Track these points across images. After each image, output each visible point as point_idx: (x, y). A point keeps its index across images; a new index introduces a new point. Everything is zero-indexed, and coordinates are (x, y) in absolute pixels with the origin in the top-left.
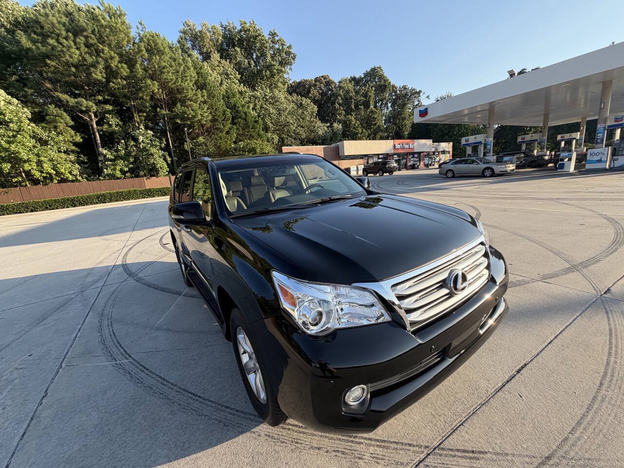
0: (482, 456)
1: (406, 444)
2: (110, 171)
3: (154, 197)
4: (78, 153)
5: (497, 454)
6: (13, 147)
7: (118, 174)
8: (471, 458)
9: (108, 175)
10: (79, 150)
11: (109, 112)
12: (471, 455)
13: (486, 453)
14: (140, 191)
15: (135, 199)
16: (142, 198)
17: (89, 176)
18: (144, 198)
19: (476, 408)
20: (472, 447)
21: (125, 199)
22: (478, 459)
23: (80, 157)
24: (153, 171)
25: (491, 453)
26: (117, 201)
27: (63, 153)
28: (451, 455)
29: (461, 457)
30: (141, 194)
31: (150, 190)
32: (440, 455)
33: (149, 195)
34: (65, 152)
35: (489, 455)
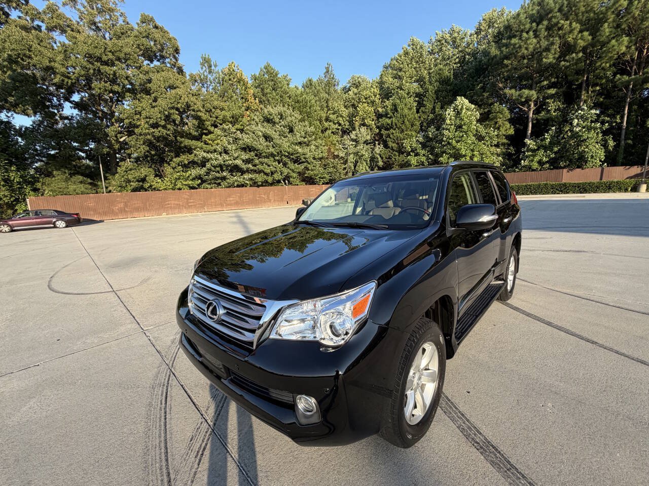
0: (197, 461)
1: (220, 412)
2: (527, 163)
3: (567, 193)
4: (509, 145)
5: (195, 473)
6: (458, 146)
7: (535, 165)
8: (198, 452)
9: (524, 167)
10: (509, 142)
11: (552, 96)
12: (200, 453)
13: (199, 465)
14: (552, 185)
15: (543, 194)
16: (552, 193)
17: (507, 168)
18: (554, 194)
19: (243, 469)
20: (205, 455)
21: (532, 194)
22: (196, 457)
23: (510, 149)
24: (580, 162)
25: (197, 468)
26: (523, 194)
27: (494, 147)
28: (204, 439)
29: (201, 445)
30: (552, 189)
31: (565, 185)
32: (206, 432)
33: (561, 191)
34: (495, 146)
35: (196, 466)
